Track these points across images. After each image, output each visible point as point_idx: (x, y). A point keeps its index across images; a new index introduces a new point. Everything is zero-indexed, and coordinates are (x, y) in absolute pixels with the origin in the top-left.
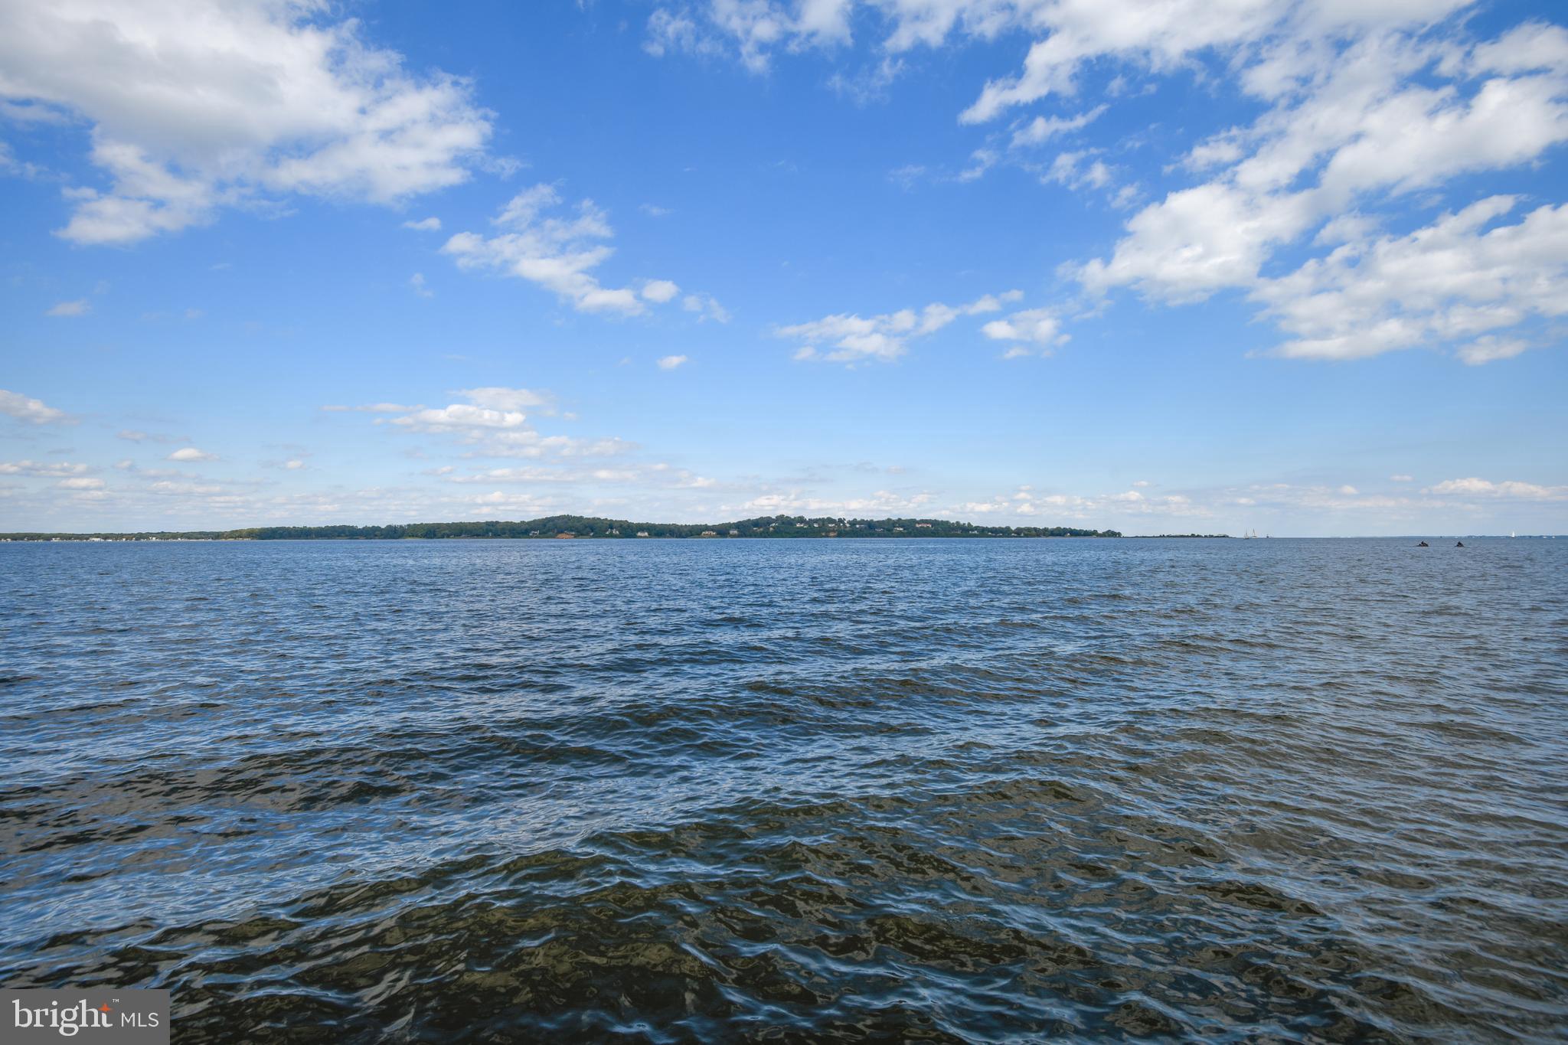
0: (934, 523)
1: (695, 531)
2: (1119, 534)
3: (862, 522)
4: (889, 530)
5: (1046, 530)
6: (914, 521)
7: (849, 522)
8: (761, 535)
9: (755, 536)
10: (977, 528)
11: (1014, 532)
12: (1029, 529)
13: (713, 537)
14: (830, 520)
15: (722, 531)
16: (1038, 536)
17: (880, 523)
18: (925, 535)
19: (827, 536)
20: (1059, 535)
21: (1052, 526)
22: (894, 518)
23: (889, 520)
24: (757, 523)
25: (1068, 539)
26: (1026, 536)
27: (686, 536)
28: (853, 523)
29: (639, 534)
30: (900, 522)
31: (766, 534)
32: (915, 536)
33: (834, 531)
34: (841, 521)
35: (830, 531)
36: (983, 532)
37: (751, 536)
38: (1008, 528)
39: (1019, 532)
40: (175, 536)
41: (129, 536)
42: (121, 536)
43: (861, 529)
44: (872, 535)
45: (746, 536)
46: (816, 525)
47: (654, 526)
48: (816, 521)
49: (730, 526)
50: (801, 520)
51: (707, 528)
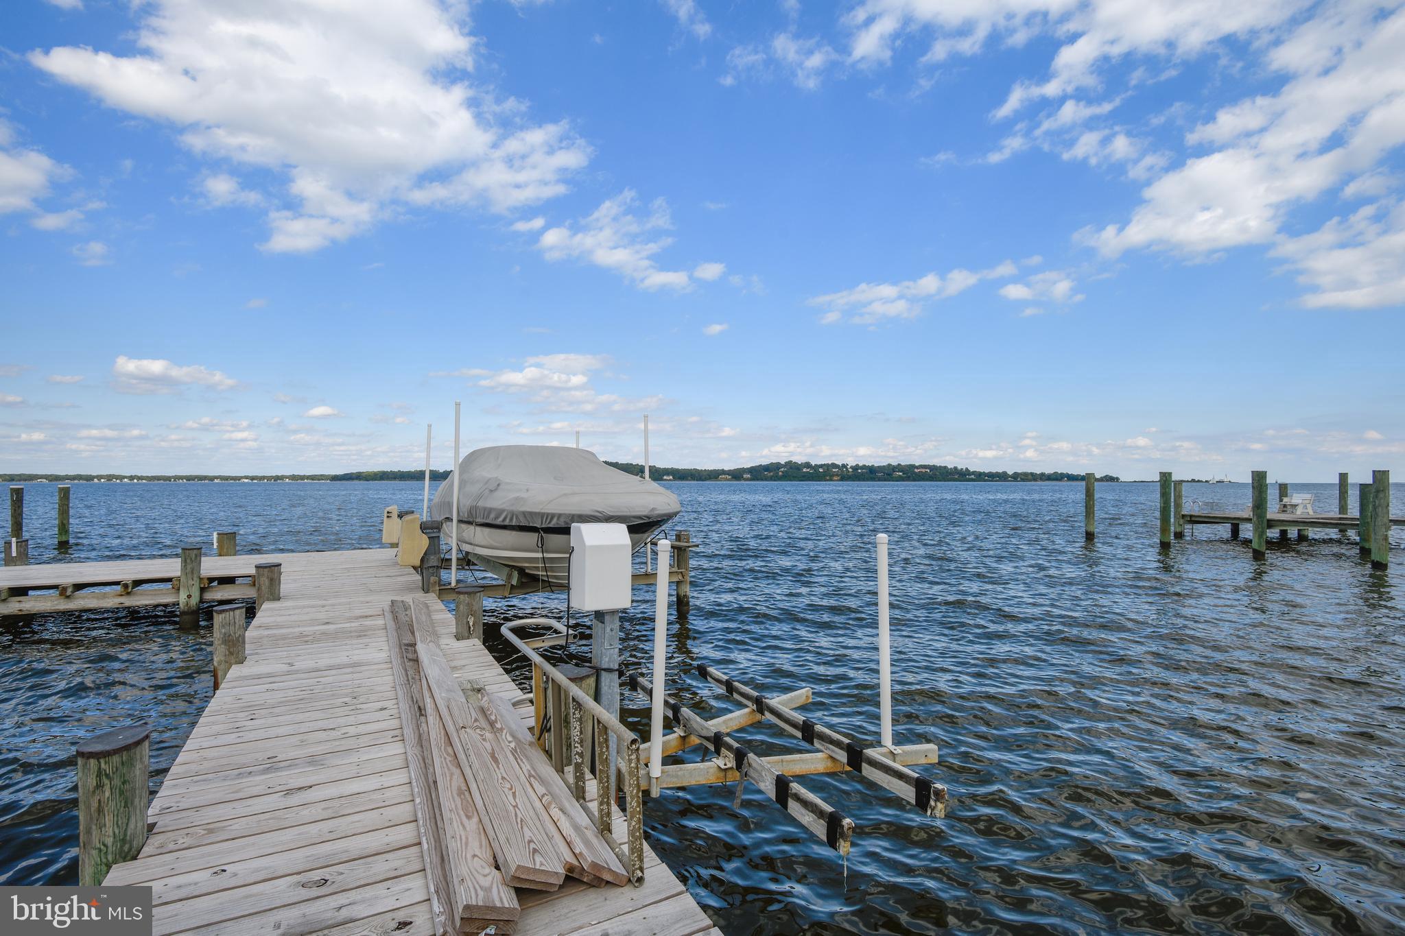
0: (933, 468)
1: (714, 475)
2: (1118, 479)
3: (864, 467)
4: (888, 475)
5: (1043, 474)
6: (913, 466)
7: (851, 467)
8: (771, 479)
9: (766, 480)
10: (974, 473)
11: (1011, 477)
12: (1025, 474)
13: (729, 480)
14: (834, 466)
15: (737, 475)
16: (1035, 480)
17: (881, 468)
18: (923, 480)
19: (831, 480)
20: (1056, 479)
21: (1048, 470)
22: (894, 463)
23: (889, 465)
24: (767, 468)
25: (1065, 483)
26: (1023, 480)
27: (705, 480)
28: (856, 468)
29: (665, 477)
30: (899, 468)
31: (776, 478)
32: (914, 480)
33: (837, 475)
34: (844, 466)
35: (833, 475)
36: (980, 477)
37: (762, 480)
38: (1005, 474)
39: (1016, 477)
40: (302, 478)
41: (269, 478)
42: (263, 478)
43: (862, 474)
44: (873, 479)
45: (758, 480)
46: (821, 470)
47: (677, 470)
48: (821, 466)
49: (743, 471)
50: (808, 465)
51: (723, 472)
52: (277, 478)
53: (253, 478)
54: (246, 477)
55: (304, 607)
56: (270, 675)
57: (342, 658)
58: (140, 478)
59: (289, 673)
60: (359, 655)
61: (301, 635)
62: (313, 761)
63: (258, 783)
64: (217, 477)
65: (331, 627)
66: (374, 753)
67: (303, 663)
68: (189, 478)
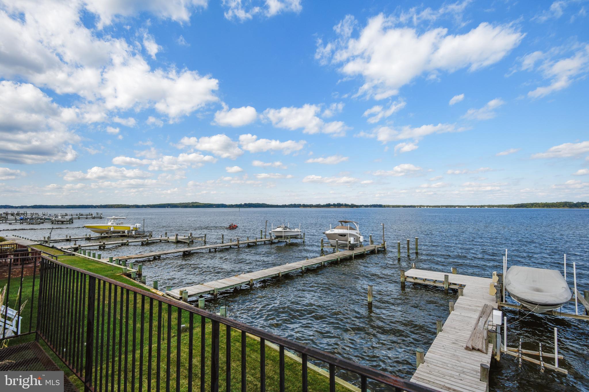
52: (482, 206)
53: (471, 206)
54: (469, 206)
55: (467, 300)
56: (457, 315)
57: (469, 315)
58: (430, 206)
59: (460, 315)
60: (472, 316)
61: (464, 308)
62: (459, 330)
63: (453, 330)
64: (457, 206)
65: (470, 307)
66: (467, 332)
67: (463, 314)
68: (447, 206)
